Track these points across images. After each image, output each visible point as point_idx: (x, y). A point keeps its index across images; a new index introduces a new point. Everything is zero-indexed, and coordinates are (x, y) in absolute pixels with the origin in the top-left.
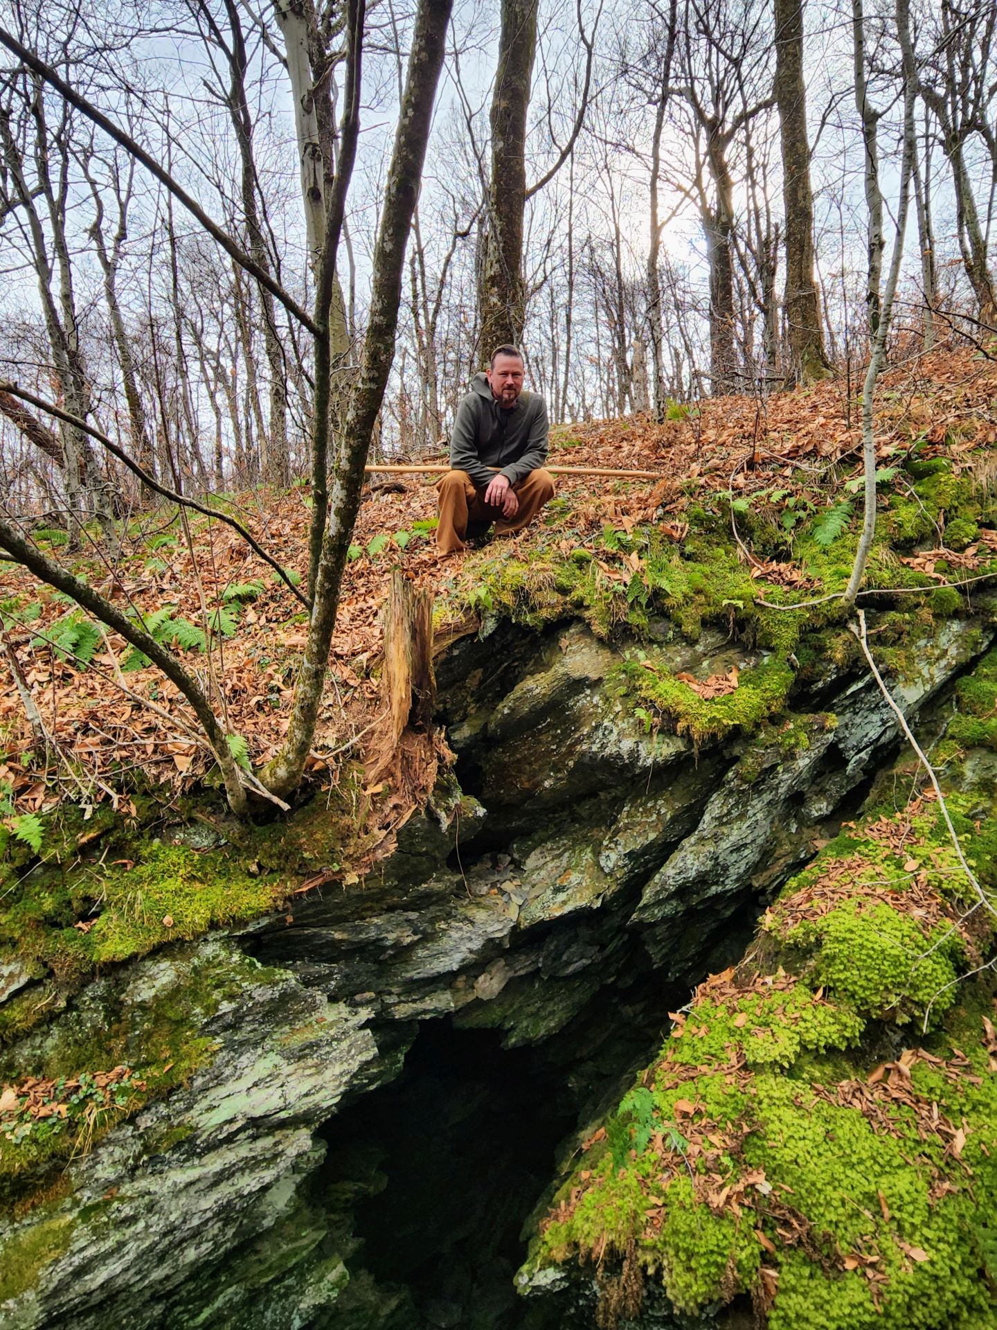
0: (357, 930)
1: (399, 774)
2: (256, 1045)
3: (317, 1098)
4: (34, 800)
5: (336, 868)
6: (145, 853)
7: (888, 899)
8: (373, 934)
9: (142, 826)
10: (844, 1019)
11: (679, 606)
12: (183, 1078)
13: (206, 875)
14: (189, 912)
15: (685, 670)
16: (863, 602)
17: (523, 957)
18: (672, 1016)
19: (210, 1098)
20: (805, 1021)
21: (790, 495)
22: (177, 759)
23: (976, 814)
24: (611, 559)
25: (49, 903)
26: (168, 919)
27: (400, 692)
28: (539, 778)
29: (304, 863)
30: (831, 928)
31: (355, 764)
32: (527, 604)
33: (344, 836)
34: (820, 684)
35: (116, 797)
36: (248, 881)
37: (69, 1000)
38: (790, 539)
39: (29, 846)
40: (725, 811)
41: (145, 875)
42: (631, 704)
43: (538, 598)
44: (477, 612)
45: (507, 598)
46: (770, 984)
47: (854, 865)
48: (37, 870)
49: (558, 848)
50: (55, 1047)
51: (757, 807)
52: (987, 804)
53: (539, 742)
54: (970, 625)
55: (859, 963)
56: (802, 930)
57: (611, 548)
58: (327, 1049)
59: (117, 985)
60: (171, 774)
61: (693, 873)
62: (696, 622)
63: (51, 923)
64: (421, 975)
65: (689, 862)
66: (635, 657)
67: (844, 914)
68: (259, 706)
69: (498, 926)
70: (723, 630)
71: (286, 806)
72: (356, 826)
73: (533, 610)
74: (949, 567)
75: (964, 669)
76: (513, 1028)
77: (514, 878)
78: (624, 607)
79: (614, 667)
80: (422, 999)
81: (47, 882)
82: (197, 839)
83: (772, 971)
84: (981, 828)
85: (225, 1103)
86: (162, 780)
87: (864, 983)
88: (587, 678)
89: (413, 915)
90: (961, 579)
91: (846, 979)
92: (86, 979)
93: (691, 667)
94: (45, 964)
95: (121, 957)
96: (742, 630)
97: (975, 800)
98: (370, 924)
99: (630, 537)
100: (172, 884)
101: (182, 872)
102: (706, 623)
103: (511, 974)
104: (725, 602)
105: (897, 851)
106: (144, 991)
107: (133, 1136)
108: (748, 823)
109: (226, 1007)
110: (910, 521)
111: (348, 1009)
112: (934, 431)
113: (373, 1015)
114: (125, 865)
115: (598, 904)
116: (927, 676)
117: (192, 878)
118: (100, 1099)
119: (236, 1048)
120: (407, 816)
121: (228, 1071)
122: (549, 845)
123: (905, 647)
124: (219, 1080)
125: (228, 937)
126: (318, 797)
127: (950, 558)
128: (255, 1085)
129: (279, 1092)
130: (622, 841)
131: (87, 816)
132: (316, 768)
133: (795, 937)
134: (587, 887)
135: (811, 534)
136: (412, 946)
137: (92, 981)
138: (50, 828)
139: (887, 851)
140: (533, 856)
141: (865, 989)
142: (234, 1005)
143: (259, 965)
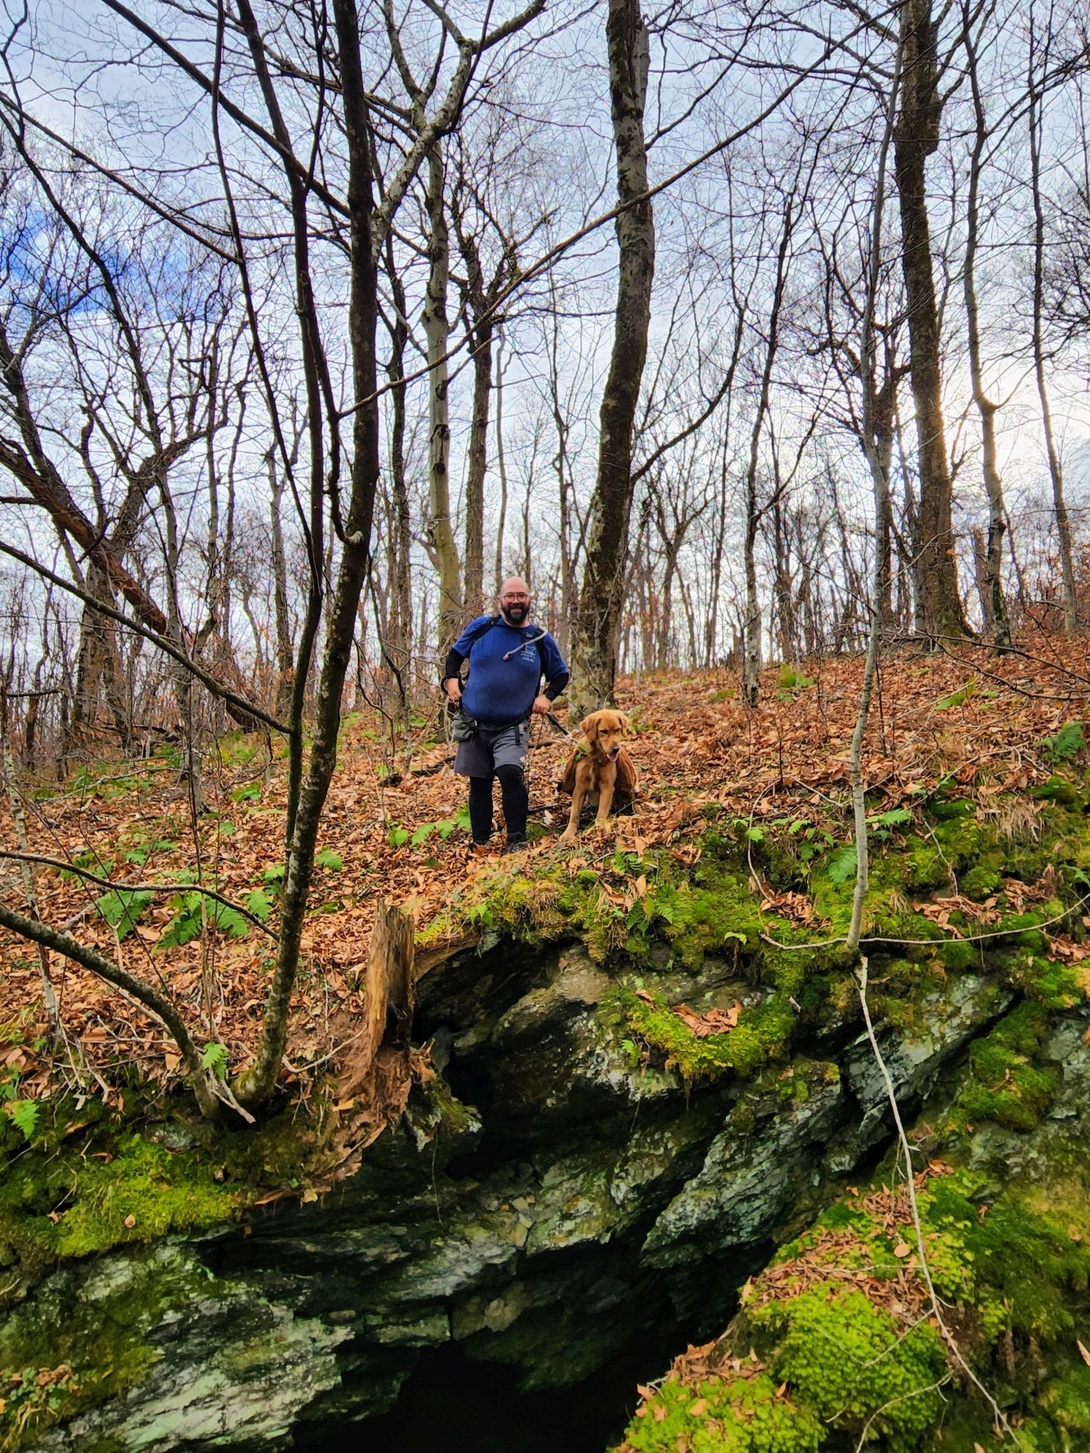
0: (336, 1242)
1: (372, 1091)
2: (199, 1361)
3: (261, 1426)
4: (37, 1085)
5: (295, 1183)
6: (124, 1148)
7: (866, 1288)
8: (350, 1248)
9: (126, 1121)
10: (803, 1424)
11: (680, 936)
12: (118, 1387)
13: (174, 1177)
14: (151, 1214)
15: (685, 1001)
16: (868, 949)
17: (544, 1284)
18: (641, 1389)
19: (145, 1412)
20: (759, 1419)
21: (812, 825)
22: (168, 1056)
23: (984, 1198)
24: (617, 882)
25: (29, 1190)
26: (131, 1219)
27: (375, 1013)
28: (541, 1095)
29: (265, 1175)
30: (797, 1315)
31: (329, 1079)
32: (528, 922)
33: (307, 1152)
34: (825, 1031)
35: (107, 1089)
36: (214, 1189)
37: (30, 1290)
38: (805, 872)
39: (23, 1134)
40: (727, 1156)
41: (119, 1171)
42: (621, 1034)
43: (540, 917)
44: (478, 927)
45: (509, 916)
46: (737, 1368)
47: (842, 1241)
48: (26, 1154)
49: (576, 1167)
50: (10, 1337)
51: (762, 1156)
52: (996, 1188)
53: (543, 1057)
54: (988, 983)
55: (822, 1360)
56: (770, 1311)
57: (619, 871)
58: (280, 1373)
59: (76, 1280)
60: (160, 1072)
61: (693, 1222)
62: (698, 953)
63: (28, 1210)
64: (410, 1297)
65: (689, 1208)
66: (632, 984)
67: (813, 1299)
68: (253, 1011)
69: (496, 1251)
70: (728, 961)
71: (251, 1119)
72: (321, 1143)
73: (533, 928)
74: (962, 920)
75: (981, 1030)
76: (532, 1368)
77: (529, 1194)
78: (623, 933)
79: (610, 993)
80: (415, 1323)
81: (32, 1168)
82: (175, 1138)
83: (743, 1353)
84: (987, 1215)
85: (159, 1419)
86: (151, 1077)
87: (824, 1384)
88: (582, 1002)
89: (401, 1230)
90: (974, 933)
91: (808, 1377)
92: (48, 1270)
93: (692, 999)
94: (14, 1252)
95: (81, 1253)
96: (747, 964)
97: (982, 1182)
98: (349, 1237)
99: (640, 860)
100: (141, 1183)
101: (152, 1171)
102: (709, 954)
103: (527, 1304)
104: (729, 935)
105: (891, 1231)
106: (99, 1291)
107: (63, 1443)
108: (754, 1172)
109: (171, 1317)
110: (925, 866)
111: (323, 1327)
112: (963, 771)
113: (352, 1337)
114: (104, 1158)
115: (606, 1239)
116: (937, 1035)
117: (160, 1179)
118: (35, 1399)
119: (178, 1362)
120: (375, 1135)
121: (165, 1385)
122: (568, 1162)
123: (916, 1000)
124: (156, 1394)
125: (186, 1242)
126: (287, 1110)
127: (966, 909)
128: (193, 1403)
129: (219, 1415)
130: (632, 1172)
131: (78, 1107)
132: (289, 1080)
133: (761, 1318)
134: (597, 1218)
135: (826, 870)
136: (400, 1264)
137: (54, 1272)
138: (44, 1113)
139: (880, 1230)
140: (553, 1171)
141: (827, 1392)
142: (179, 1316)
143: (211, 1276)
